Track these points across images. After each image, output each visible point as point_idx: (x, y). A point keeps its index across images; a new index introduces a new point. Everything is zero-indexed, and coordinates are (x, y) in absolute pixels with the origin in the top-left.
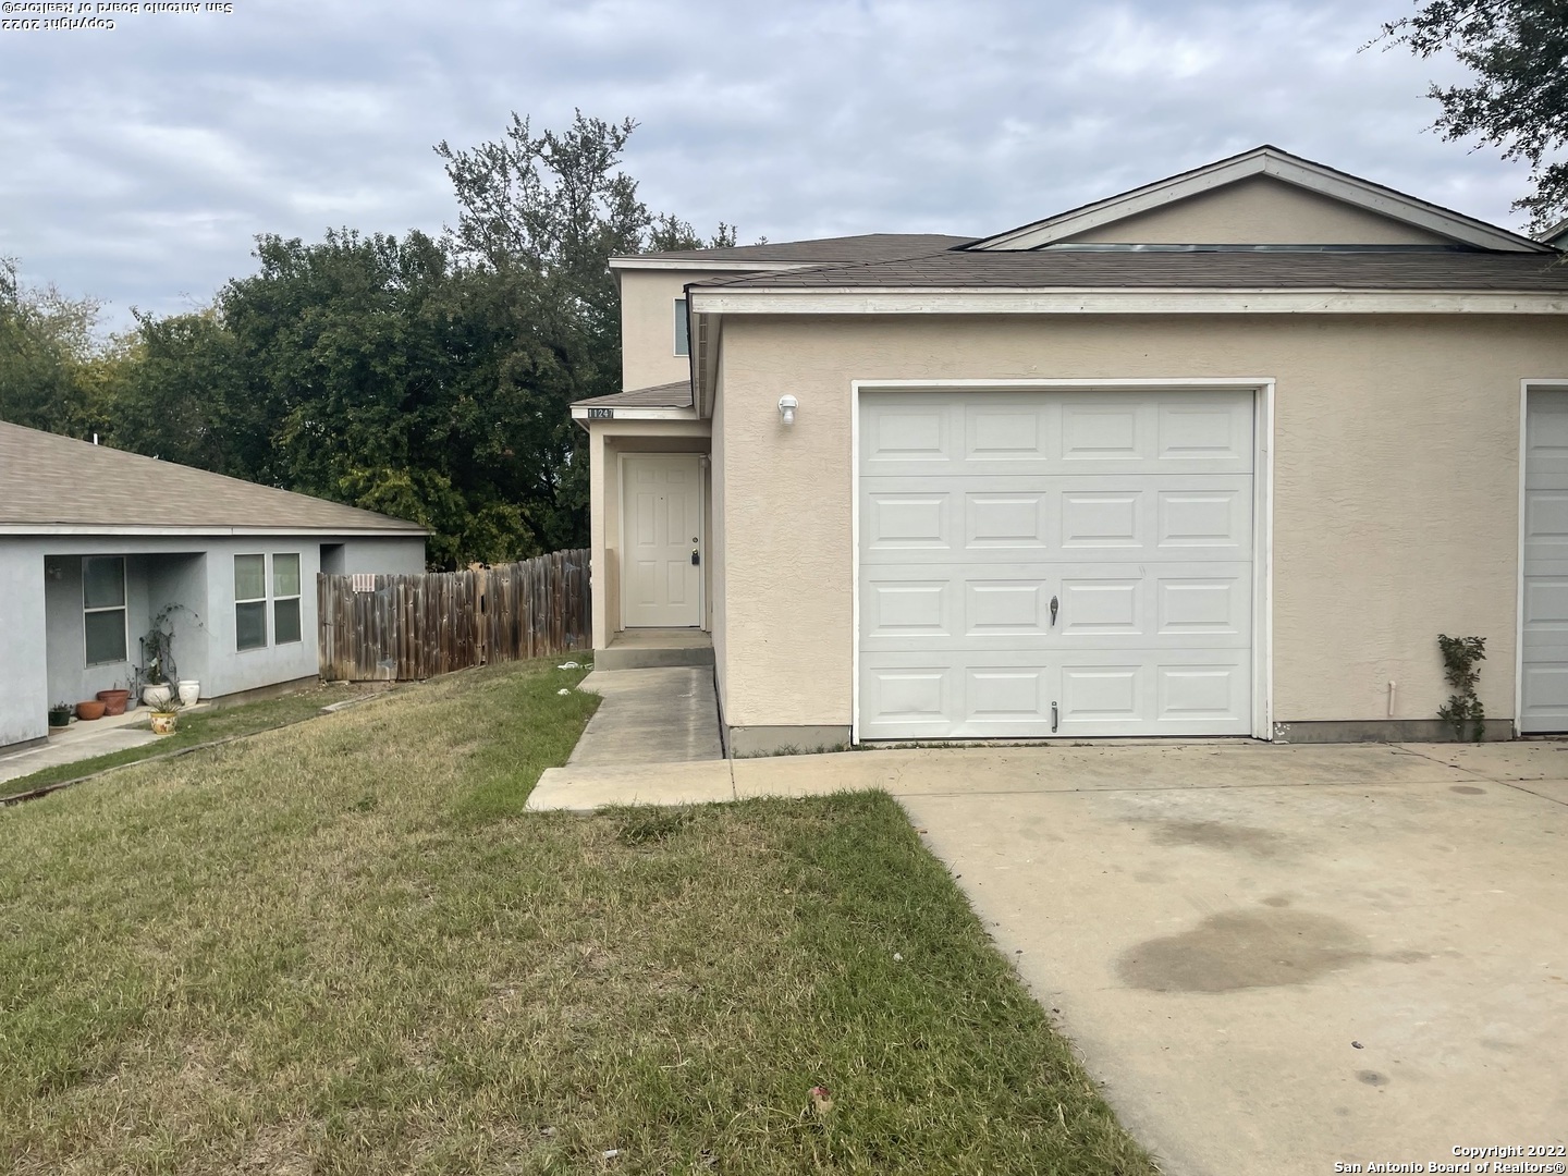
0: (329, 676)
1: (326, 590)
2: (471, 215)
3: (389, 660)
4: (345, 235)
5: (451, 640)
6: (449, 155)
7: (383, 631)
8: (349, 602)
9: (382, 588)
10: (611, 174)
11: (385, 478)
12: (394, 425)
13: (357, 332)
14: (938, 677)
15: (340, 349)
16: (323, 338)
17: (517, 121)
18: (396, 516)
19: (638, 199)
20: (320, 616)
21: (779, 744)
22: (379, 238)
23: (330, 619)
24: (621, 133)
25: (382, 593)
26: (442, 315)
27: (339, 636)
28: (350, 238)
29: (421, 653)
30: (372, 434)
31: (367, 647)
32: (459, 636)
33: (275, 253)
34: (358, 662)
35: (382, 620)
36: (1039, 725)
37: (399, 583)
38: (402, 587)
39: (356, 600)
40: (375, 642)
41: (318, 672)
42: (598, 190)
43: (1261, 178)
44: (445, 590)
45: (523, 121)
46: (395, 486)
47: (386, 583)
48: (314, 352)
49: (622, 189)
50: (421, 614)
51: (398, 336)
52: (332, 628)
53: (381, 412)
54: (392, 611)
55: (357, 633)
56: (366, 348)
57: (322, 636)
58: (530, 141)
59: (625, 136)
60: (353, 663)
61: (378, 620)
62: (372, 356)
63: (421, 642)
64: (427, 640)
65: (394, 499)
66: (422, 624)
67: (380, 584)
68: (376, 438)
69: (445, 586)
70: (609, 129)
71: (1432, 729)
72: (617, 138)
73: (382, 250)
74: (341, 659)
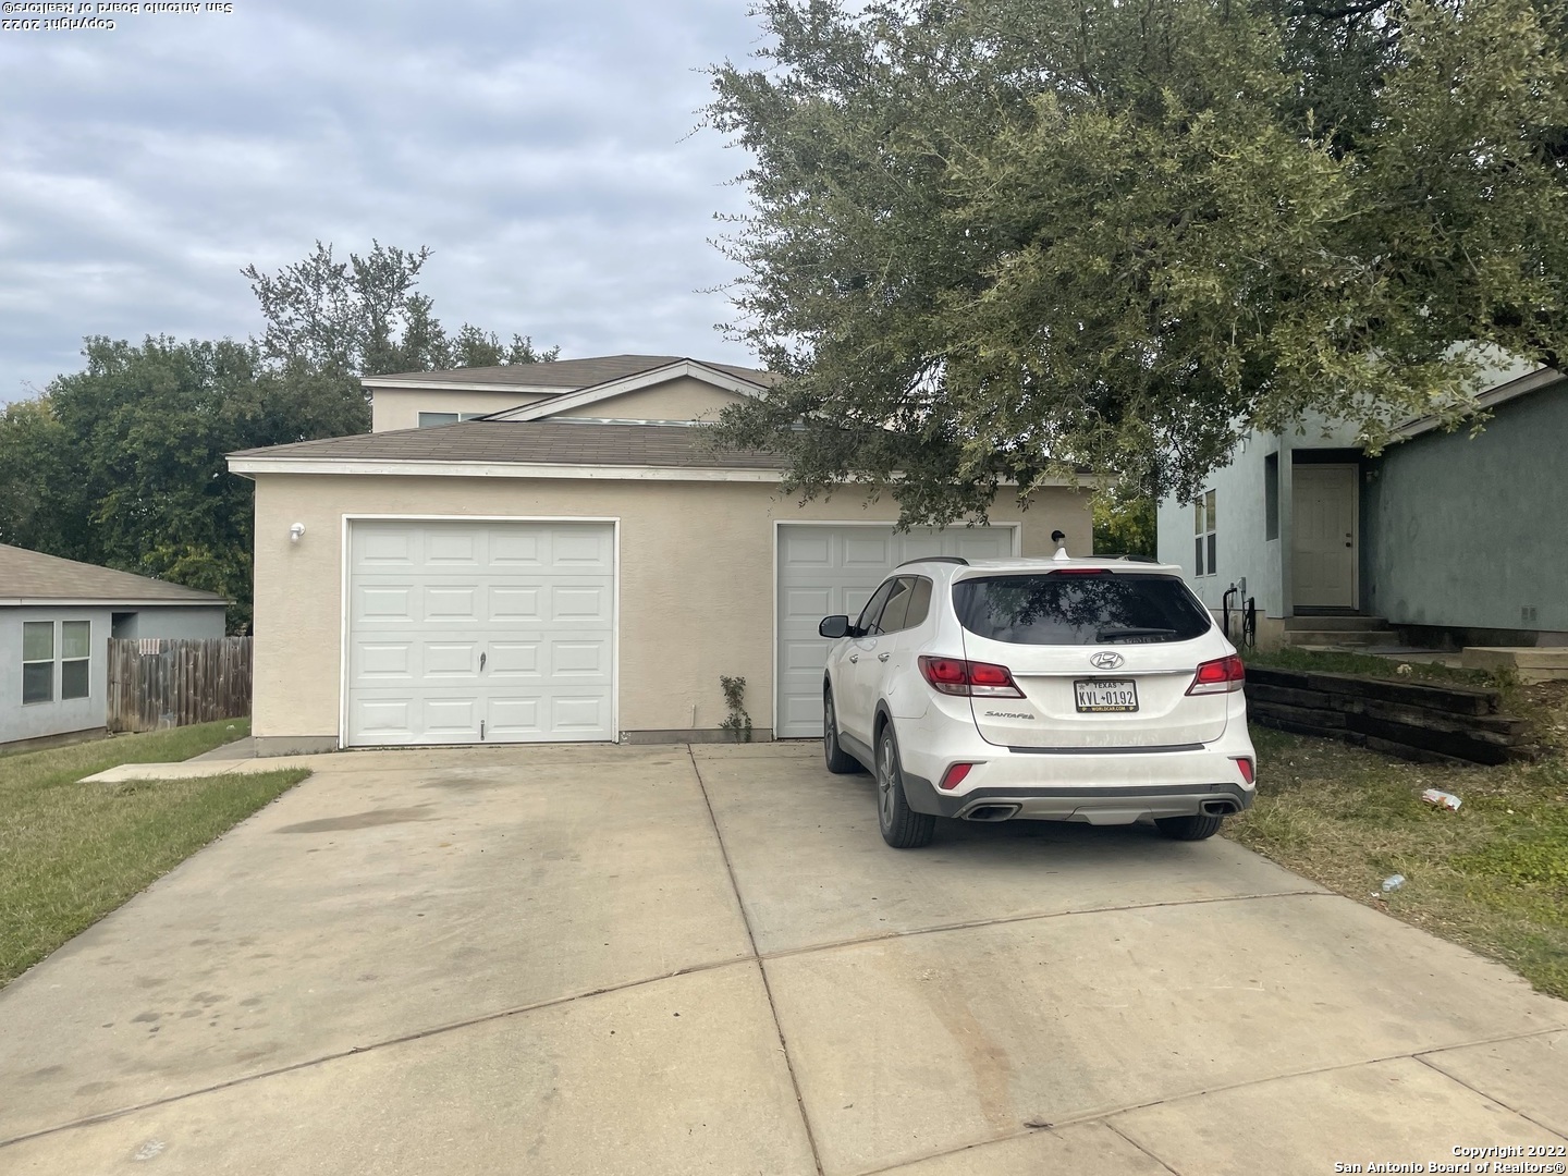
0: (115, 728)
1: (115, 652)
2: (276, 326)
3: (170, 714)
4: (162, 341)
5: (227, 697)
6: (256, 276)
7: (165, 688)
8: (135, 663)
9: (166, 651)
10: (408, 293)
11: (186, 554)
12: (198, 508)
13: (163, 427)
14: (404, 704)
15: (146, 443)
16: (132, 433)
17: (320, 248)
18: (196, 587)
19: (431, 316)
20: (109, 676)
21: (288, 749)
22: (194, 343)
23: (118, 677)
24: (417, 259)
25: (165, 655)
26: (242, 415)
27: (125, 693)
28: (167, 344)
29: (199, 708)
30: (177, 516)
31: (150, 702)
32: (234, 693)
33: (101, 353)
34: (142, 716)
35: (165, 679)
36: (472, 736)
37: (181, 647)
38: (184, 650)
39: (142, 661)
40: (158, 698)
41: (105, 725)
42: (398, 306)
43: (685, 378)
44: (222, 653)
45: (326, 248)
46: (194, 562)
47: (169, 646)
48: (124, 444)
49: (417, 307)
50: (200, 674)
51: (201, 431)
52: (120, 686)
53: (185, 496)
54: (174, 671)
55: (142, 691)
56: (171, 441)
57: (110, 693)
58: (332, 264)
59: (421, 262)
60: (137, 717)
61: (161, 679)
62: (177, 448)
63: (199, 698)
64: (205, 696)
65: (195, 573)
66: (201, 682)
67: (164, 648)
68: (180, 520)
69: (223, 649)
70: (405, 254)
71: (722, 735)
72: (414, 263)
73: (197, 354)
74: (127, 714)
